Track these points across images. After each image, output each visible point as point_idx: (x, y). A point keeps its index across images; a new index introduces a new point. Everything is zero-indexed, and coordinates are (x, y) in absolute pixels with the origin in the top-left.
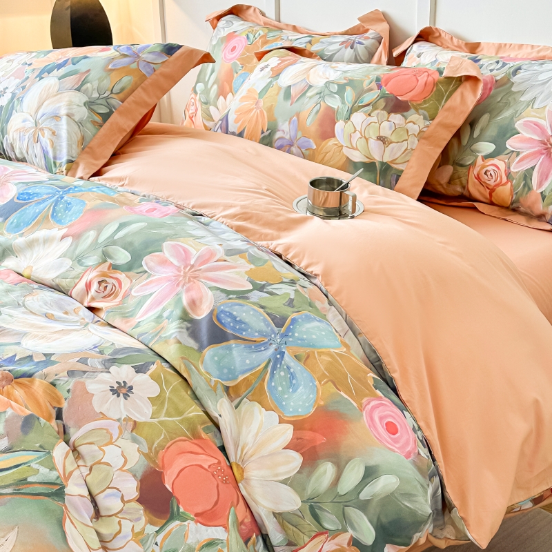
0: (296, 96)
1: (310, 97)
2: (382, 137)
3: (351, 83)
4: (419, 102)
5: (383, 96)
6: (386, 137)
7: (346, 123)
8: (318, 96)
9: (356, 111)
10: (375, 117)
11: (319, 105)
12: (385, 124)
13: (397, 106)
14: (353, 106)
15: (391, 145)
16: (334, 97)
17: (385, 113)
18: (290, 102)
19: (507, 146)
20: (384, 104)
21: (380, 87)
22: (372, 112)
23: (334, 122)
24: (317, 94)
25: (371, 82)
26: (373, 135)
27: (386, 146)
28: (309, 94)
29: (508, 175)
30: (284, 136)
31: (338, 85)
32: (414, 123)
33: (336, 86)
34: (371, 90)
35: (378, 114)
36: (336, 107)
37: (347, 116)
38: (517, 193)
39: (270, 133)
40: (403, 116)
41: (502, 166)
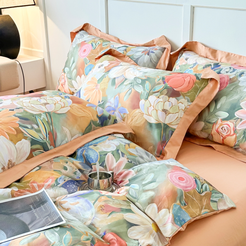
0: (118, 84)
1: (126, 85)
2: (165, 110)
3: (148, 79)
4: (185, 92)
5: (166, 88)
6: (167, 110)
7: (146, 101)
8: (130, 85)
9: (152, 95)
10: (162, 99)
11: (131, 90)
12: (167, 103)
13: (174, 94)
14: (150, 92)
15: (169, 115)
16: (140, 86)
17: (167, 97)
18: (115, 87)
19: (235, 115)
20: (166, 92)
21: (164, 83)
22: (160, 96)
23: (139, 100)
24: (130, 84)
25: (160, 80)
26: (160, 108)
27: (167, 115)
28: (125, 83)
29: (235, 130)
30: (111, 105)
31: (142, 80)
32: (182, 103)
33: (140, 80)
34: (159, 84)
35: (163, 97)
36: (140, 92)
37: (146, 97)
38: (238, 141)
39: (103, 103)
40: (177, 99)
41: (232, 125)
